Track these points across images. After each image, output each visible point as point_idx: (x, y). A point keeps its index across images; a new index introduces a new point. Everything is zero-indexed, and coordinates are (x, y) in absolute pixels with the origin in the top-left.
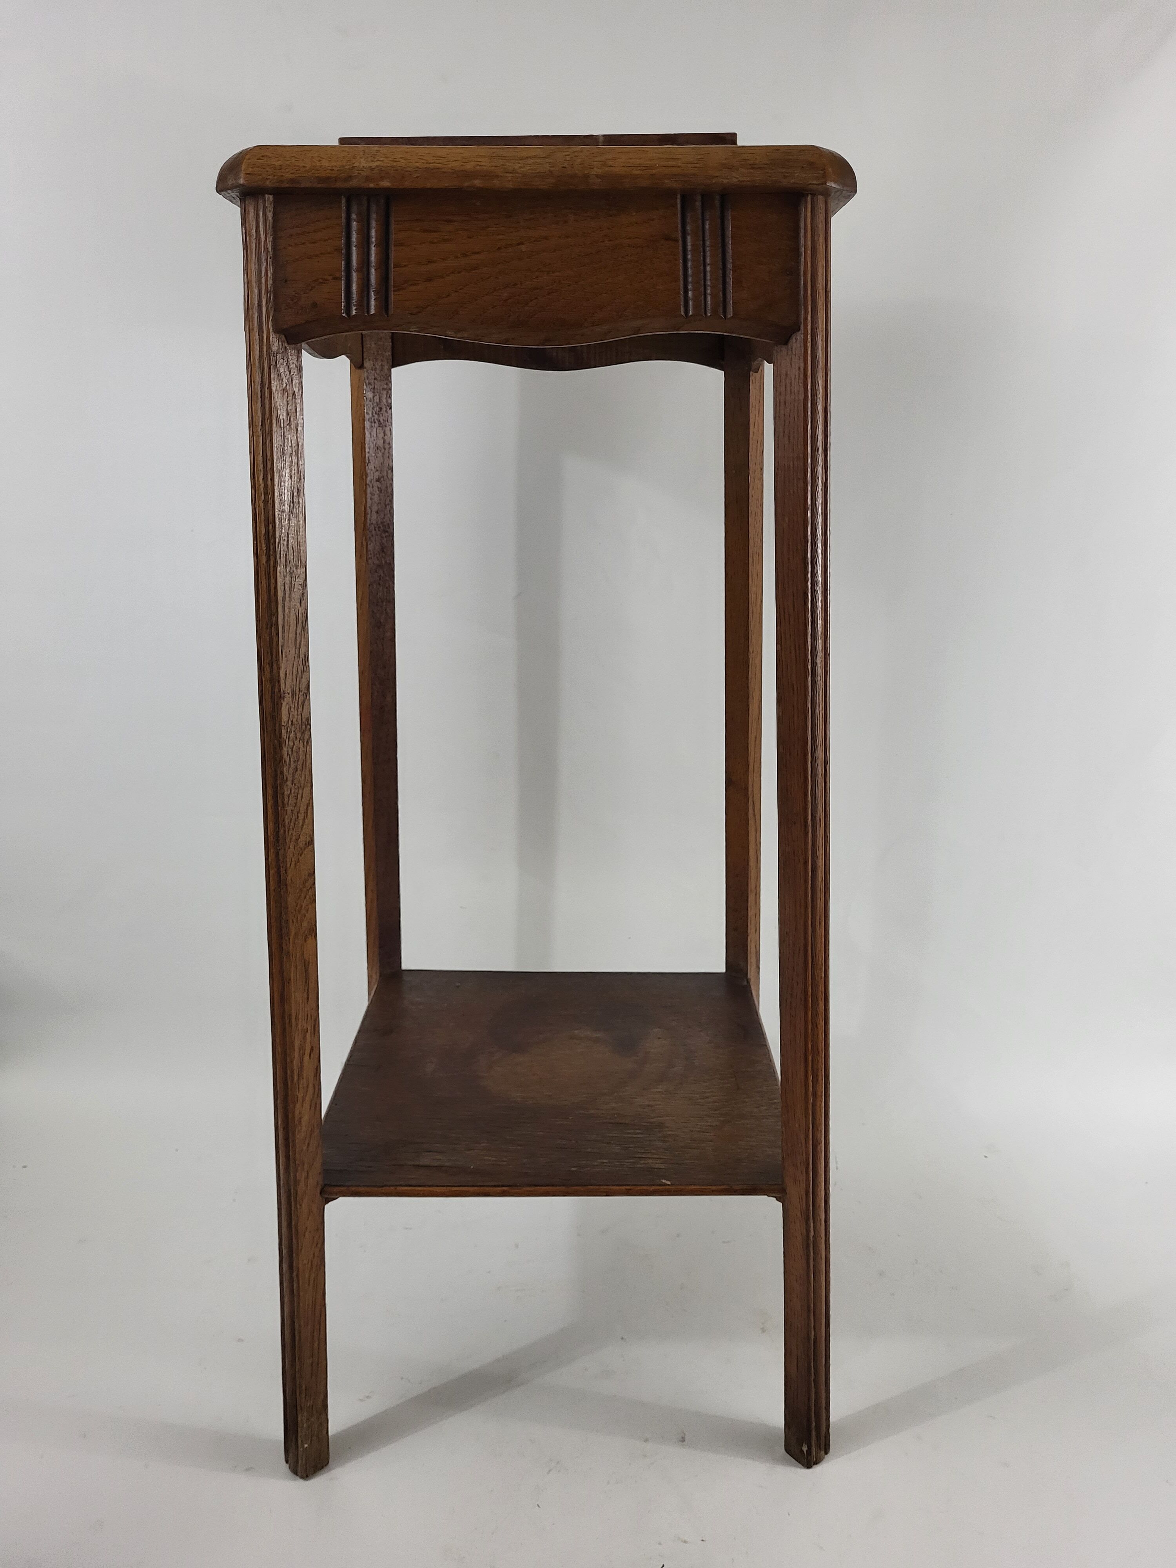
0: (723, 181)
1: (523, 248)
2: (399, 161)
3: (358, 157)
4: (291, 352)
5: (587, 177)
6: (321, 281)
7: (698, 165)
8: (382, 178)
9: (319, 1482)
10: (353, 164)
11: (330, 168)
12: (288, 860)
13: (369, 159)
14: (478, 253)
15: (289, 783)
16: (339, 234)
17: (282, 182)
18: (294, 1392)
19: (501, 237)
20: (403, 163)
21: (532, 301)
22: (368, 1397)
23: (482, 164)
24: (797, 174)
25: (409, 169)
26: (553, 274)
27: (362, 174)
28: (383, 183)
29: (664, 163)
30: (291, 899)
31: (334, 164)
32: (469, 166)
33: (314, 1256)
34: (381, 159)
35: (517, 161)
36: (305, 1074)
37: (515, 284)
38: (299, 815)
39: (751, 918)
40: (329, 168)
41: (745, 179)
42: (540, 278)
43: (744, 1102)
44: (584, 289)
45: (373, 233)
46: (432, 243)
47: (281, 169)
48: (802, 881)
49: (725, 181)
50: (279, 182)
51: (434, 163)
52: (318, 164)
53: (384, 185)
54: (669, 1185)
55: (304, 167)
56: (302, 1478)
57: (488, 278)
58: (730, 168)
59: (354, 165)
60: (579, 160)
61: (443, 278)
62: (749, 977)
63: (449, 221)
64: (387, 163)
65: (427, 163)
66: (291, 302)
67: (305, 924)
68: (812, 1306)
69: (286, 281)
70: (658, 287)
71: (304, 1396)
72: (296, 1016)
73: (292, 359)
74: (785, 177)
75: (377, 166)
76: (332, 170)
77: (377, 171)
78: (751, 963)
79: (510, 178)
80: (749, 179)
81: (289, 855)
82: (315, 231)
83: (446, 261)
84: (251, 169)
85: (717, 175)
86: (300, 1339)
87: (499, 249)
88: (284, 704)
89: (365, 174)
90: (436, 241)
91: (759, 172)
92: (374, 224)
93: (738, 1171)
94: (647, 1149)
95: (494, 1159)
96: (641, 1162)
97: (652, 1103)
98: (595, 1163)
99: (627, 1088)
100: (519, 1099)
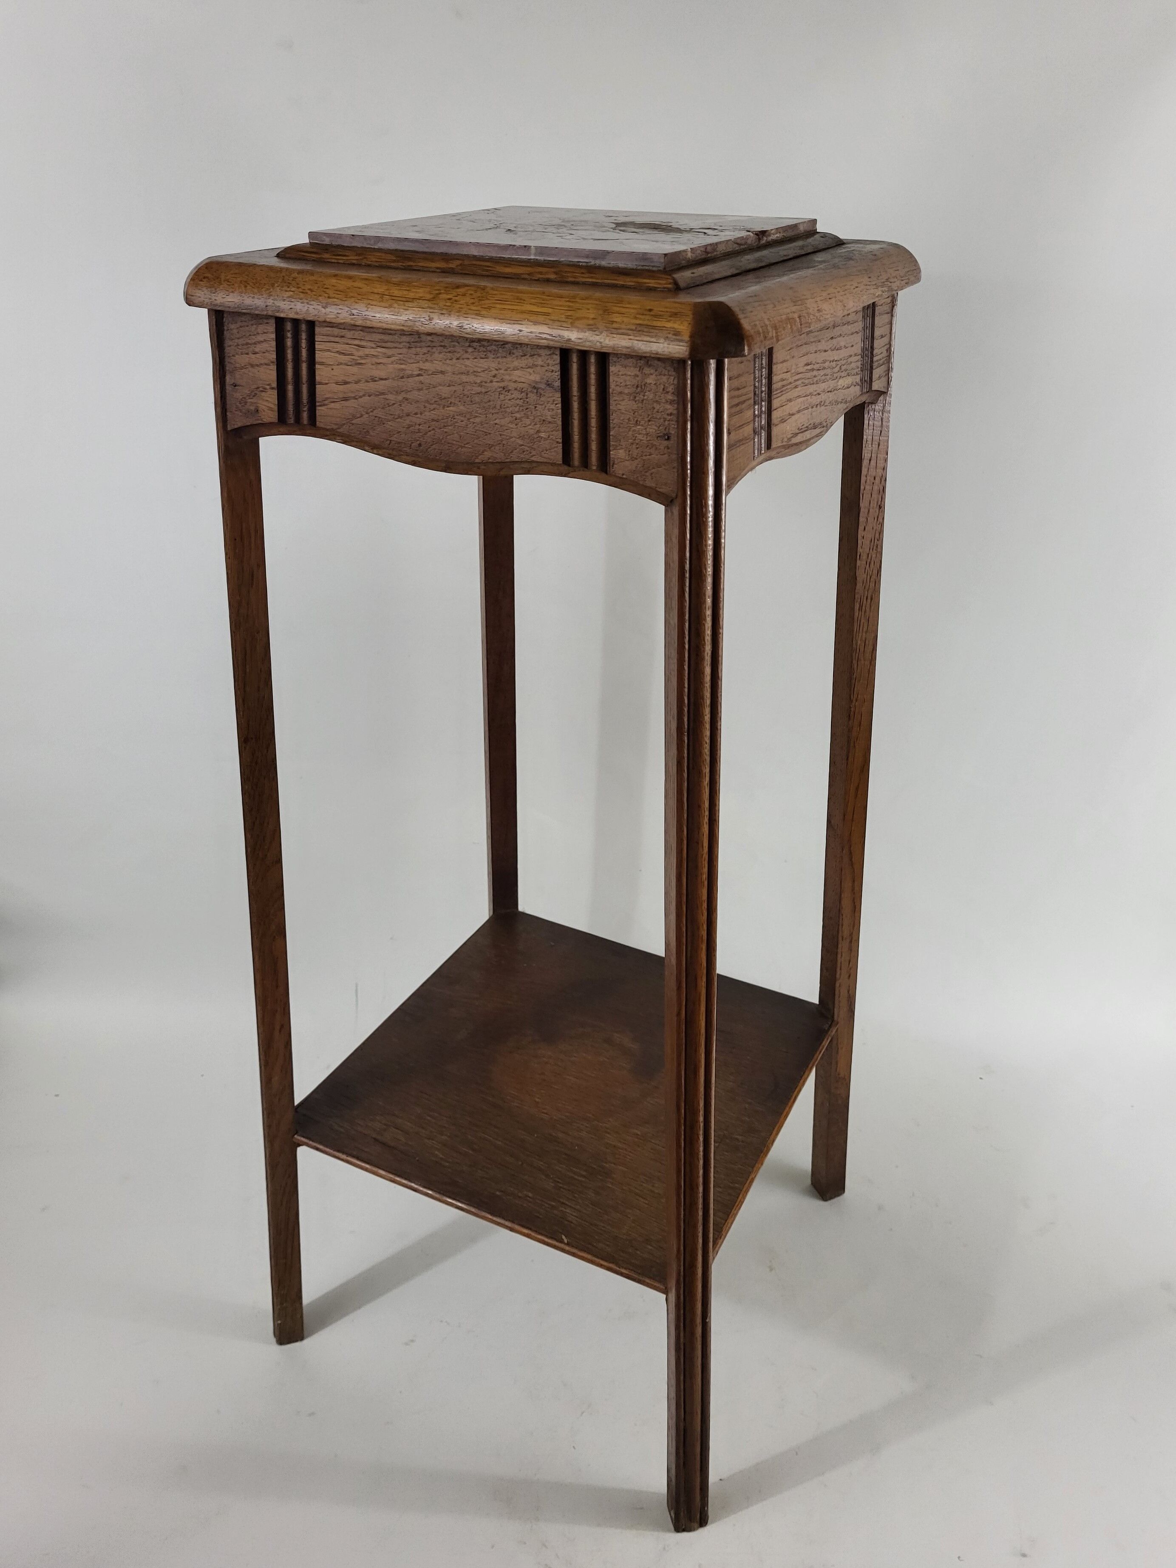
1: (422, 380)
6: (261, 389)
12: (255, 875)
14: (386, 379)
15: (254, 812)
16: (274, 348)
21: (429, 432)
24: (660, 345)
26: (447, 408)
29: (533, 318)
30: (258, 906)
33: (287, 1184)
34: (293, 289)
37: (416, 414)
38: (266, 839)
41: (608, 344)
42: (437, 411)
45: (301, 349)
46: (347, 365)
51: (335, 297)
54: (565, 1244)
56: (278, 1344)
57: (394, 405)
58: (595, 331)
61: (356, 399)
63: (360, 346)
65: (328, 297)
66: (239, 405)
67: (273, 927)
71: (278, 1286)
73: (247, 450)
80: (611, 344)
83: (359, 385)
86: (274, 1244)
87: (402, 377)
90: (349, 363)
91: (622, 338)
92: (301, 341)
93: (638, 1252)
94: (576, 1195)
95: (441, 1156)
96: (561, 1209)
97: (619, 1145)
98: (520, 1194)
99: (610, 1119)
100: (509, 1098)
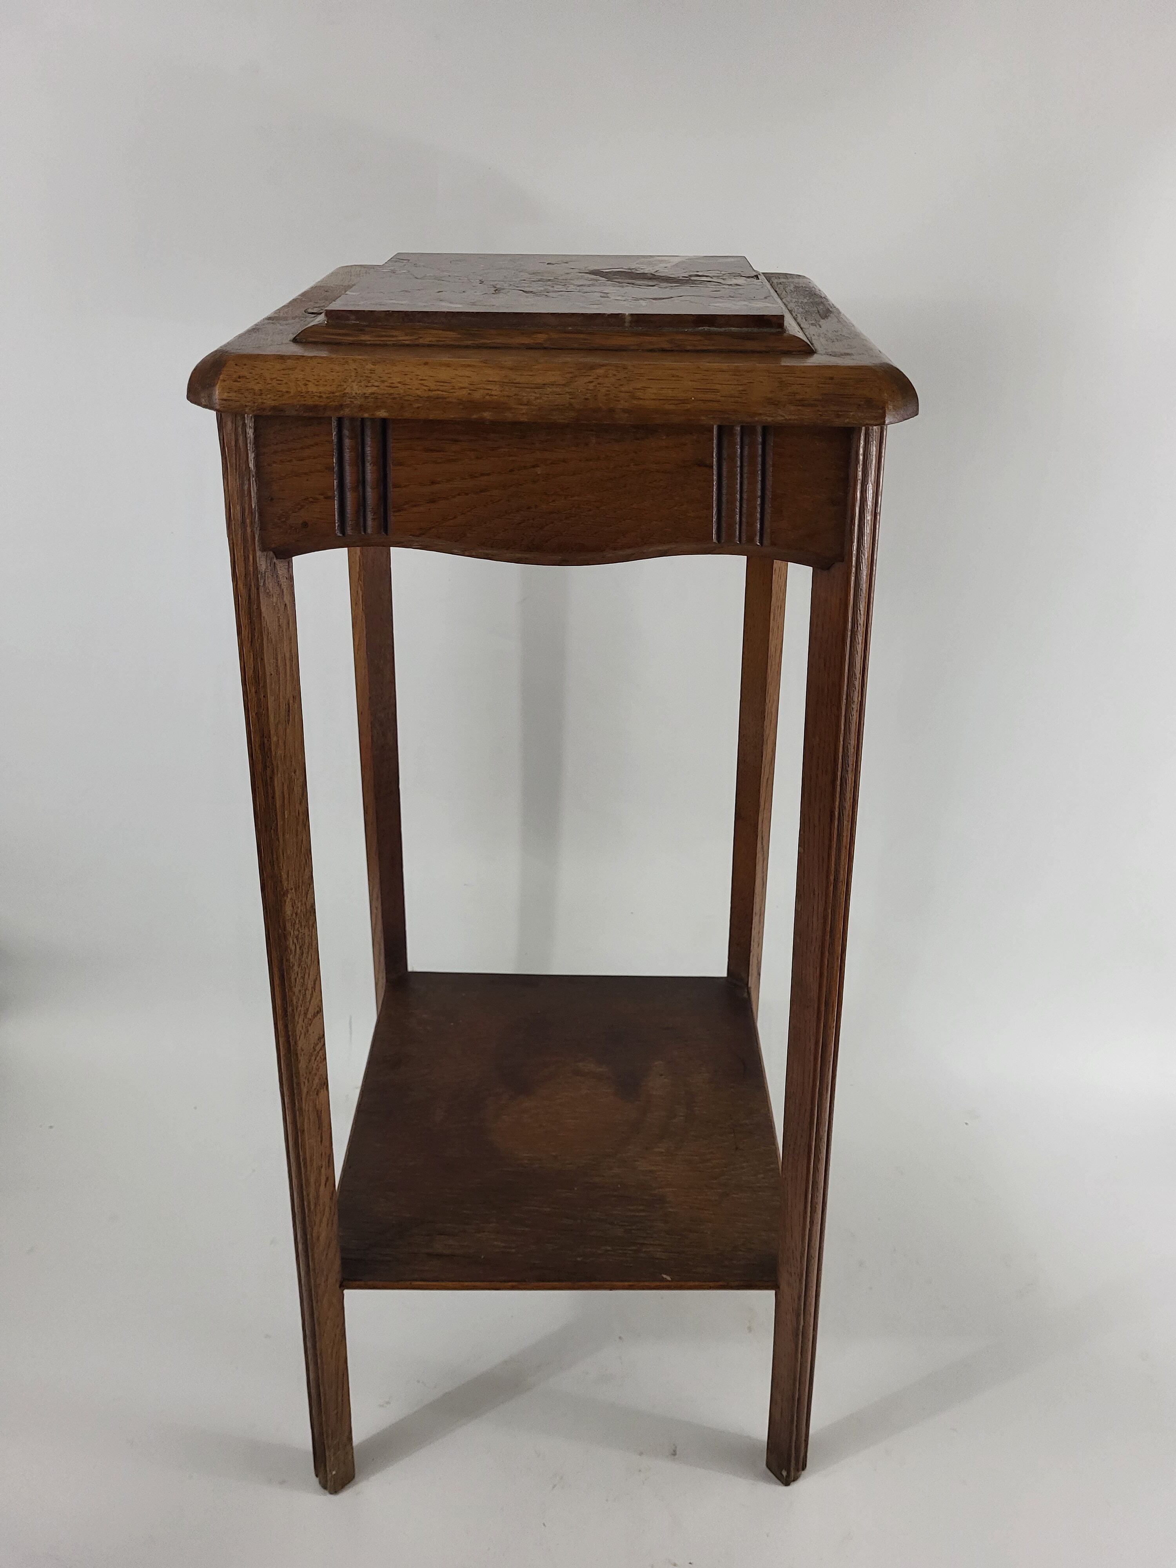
0: (766, 419)
1: (539, 471)
2: (397, 387)
3: (350, 380)
4: (281, 565)
5: (612, 410)
6: (311, 500)
7: (739, 400)
8: (378, 408)
9: (346, 1496)
10: (345, 389)
11: (319, 395)
12: (298, 1033)
13: (362, 384)
14: (488, 474)
15: (296, 968)
16: (331, 452)
17: (264, 409)
18: (321, 1434)
19: (514, 458)
20: (401, 389)
21: (547, 525)
22: (388, 1403)
23: (493, 393)
24: (852, 414)
25: (410, 398)
26: (570, 498)
27: (355, 402)
28: (380, 412)
29: (701, 396)
30: (302, 1065)
31: (322, 389)
32: (477, 395)
33: (336, 1335)
34: (376, 384)
35: (532, 390)
36: (321, 1202)
37: (529, 508)
38: (307, 992)
39: (754, 937)
40: (316, 394)
41: (793, 417)
42: (557, 502)
43: (742, 1168)
44: (607, 514)
45: (368, 449)
46: (436, 463)
47: (261, 394)
48: (812, 1058)
49: (770, 419)
50: (259, 410)
51: (438, 390)
52: (304, 389)
53: (381, 415)
54: (669, 1281)
55: (287, 392)
56: (331, 1493)
57: (498, 501)
58: (777, 405)
59: (346, 391)
60: (603, 390)
61: (448, 499)
62: (749, 985)
63: (456, 441)
64: (383, 389)
65: (429, 390)
66: (279, 521)
67: (317, 1080)
68: (798, 1376)
69: (272, 499)
70: (689, 515)
71: (330, 1438)
72: (311, 1158)
73: (281, 571)
74: (838, 416)
75: (373, 393)
76: (320, 397)
77: (372, 400)
78: (752, 974)
79: (524, 411)
80: (796, 417)
81: (299, 1028)
82: (302, 448)
83: (452, 483)
84: (226, 394)
85: (761, 412)
86: (325, 1399)
87: (511, 471)
88: (288, 900)
89: (359, 403)
90: (439, 461)
91: (809, 410)
92: (368, 441)
93: (735, 1262)
94: (649, 1232)
95: (503, 1244)
96: (644, 1250)
97: (653, 1168)
98: (600, 1252)
99: (629, 1147)
100: (526, 1161)
